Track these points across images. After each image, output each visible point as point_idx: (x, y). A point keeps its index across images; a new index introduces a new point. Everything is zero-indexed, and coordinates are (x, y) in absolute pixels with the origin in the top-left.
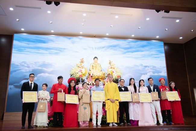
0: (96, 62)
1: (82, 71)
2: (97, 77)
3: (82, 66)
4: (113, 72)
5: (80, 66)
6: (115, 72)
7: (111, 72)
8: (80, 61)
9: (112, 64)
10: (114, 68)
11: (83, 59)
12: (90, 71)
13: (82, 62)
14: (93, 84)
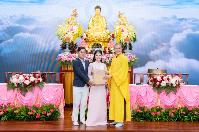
0: (98, 15)
1: (74, 31)
2: (96, 39)
3: (74, 21)
4: (123, 31)
5: (71, 23)
6: (125, 30)
7: (118, 31)
8: (72, 14)
9: (123, 17)
10: (124, 25)
11: (76, 10)
12: (89, 28)
13: (75, 15)
14: (86, 51)
